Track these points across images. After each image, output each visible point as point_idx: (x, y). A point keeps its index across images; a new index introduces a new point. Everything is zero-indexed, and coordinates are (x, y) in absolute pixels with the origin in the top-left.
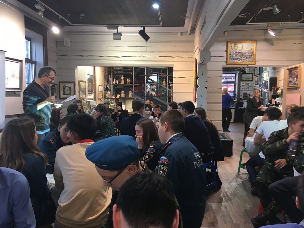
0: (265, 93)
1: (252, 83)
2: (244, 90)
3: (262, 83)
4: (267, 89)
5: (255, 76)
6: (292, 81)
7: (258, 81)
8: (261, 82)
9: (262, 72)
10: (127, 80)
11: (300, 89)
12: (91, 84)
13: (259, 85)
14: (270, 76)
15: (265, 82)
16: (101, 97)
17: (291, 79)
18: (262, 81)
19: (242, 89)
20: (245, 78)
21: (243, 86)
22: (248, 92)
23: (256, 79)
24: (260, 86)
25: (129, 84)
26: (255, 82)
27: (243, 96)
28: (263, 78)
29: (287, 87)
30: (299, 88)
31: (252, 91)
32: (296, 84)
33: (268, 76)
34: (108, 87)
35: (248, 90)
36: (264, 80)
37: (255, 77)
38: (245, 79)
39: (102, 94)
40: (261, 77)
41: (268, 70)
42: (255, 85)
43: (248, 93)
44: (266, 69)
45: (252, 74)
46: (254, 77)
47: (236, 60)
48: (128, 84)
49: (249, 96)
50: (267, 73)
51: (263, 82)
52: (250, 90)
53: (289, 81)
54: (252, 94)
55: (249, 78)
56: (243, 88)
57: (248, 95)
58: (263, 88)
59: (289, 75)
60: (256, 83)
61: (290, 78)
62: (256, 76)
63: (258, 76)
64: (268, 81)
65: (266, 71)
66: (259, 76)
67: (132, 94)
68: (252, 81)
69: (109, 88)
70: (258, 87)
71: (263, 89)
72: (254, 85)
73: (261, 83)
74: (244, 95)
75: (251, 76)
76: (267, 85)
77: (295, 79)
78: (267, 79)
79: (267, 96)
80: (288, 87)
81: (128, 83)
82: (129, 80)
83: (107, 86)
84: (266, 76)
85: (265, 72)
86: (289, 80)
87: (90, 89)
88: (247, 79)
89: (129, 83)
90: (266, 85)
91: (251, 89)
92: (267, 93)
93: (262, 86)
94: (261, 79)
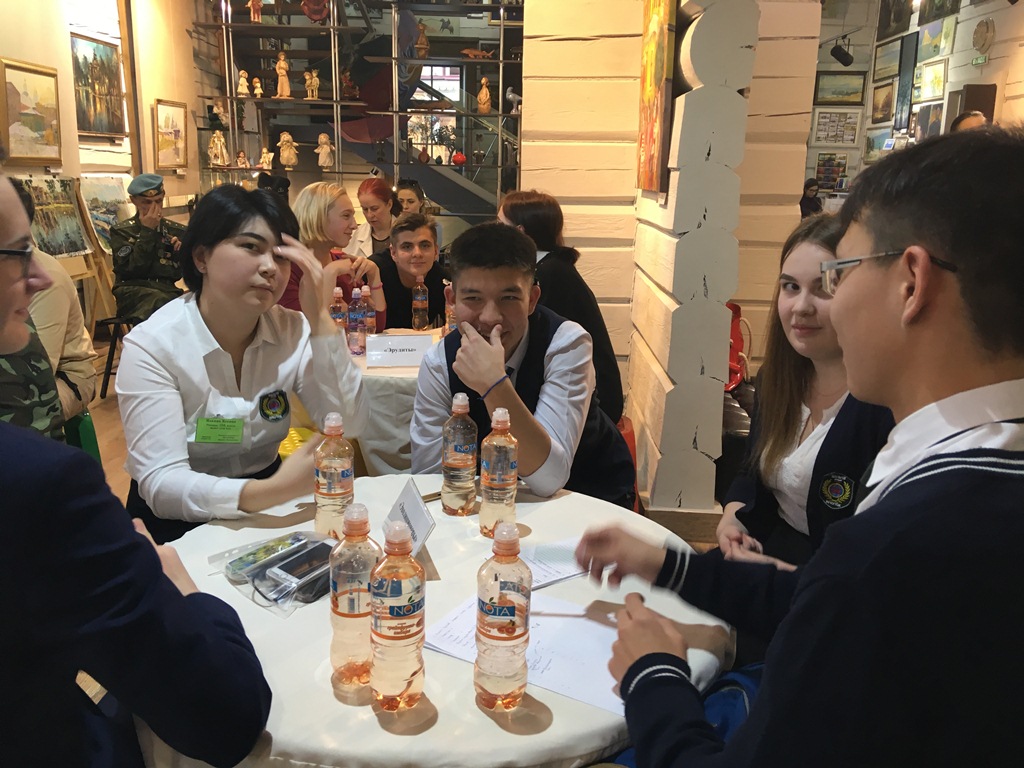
1: (859, 116)
2: (823, 143)
3: (910, 112)
5: (874, 81)
7: (888, 104)
8: (906, 108)
9: (915, 65)
10: (305, 81)
12: (104, 90)
13: (892, 123)
14: (956, 80)
15: (926, 111)
16: (180, 160)
18: (911, 105)
19: (818, 139)
20: (833, 93)
21: (822, 127)
22: (840, 154)
23: (882, 95)
24: (897, 128)
25: (316, 98)
26: (875, 109)
27: (818, 172)
28: (915, 93)
31: (857, 148)
33: (946, 80)
34: (216, 115)
35: (840, 144)
36: (922, 99)
37: (876, 88)
38: (829, 97)
39: (181, 145)
40: (908, 89)
41: (947, 51)
42: (875, 121)
43: (838, 156)
44: (936, 46)
45: (864, 74)
46: (871, 86)
48: (309, 98)
49: (844, 171)
50: (941, 66)
51: (916, 109)
52: (851, 144)
54: (854, 164)
55: (848, 94)
56: (822, 134)
57: (839, 165)
60: (879, 116)
62: (882, 81)
63: (891, 84)
64: (945, 102)
65: (937, 58)
66: (896, 84)
67: (332, 152)
68: (861, 104)
69: (226, 119)
70: (889, 130)
71: (911, 140)
72: (869, 123)
73: (905, 116)
74: (824, 165)
75: (857, 82)
76: (937, 122)
78: (939, 93)
81: (309, 93)
82: (313, 80)
83: (215, 110)
84: (934, 83)
85: (926, 65)
87: (104, 116)
88: (840, 98)
89: (316, 93)
90: (932, 119)
91: (853, 140)
93: (908, 127)
94: (905, 97)
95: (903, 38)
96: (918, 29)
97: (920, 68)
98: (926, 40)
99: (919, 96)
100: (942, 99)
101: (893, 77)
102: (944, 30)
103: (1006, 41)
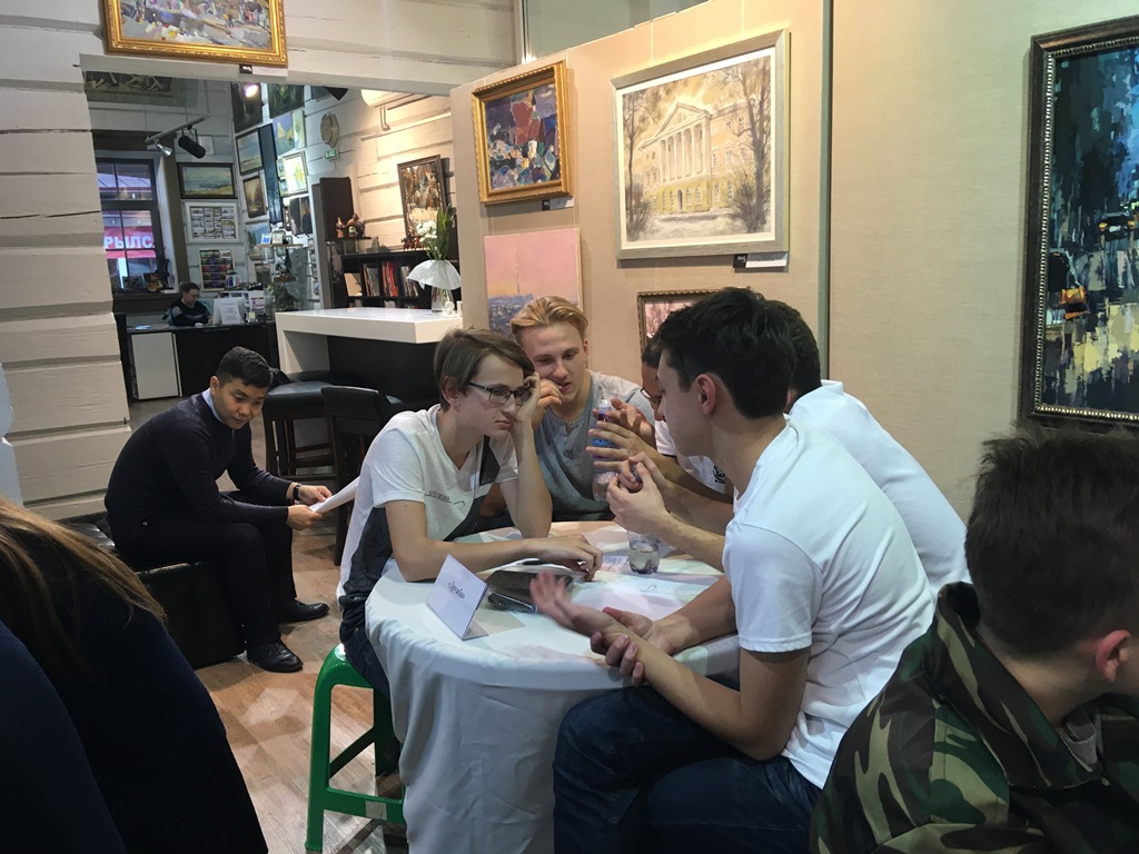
0: (302, 251)
1: (235, 210)
2: (201, 239)
3: (282, 205)
4: (308, 231)
5: (242, 174)
6: (512, 163)
7: (259, 197)
8: (277, 201)
9: (276, 158)
11: (570, 203)
13: (267, 217)
14: (315, 173)
17: (503, 150)
18: (281, 199)
19: (195, 235)
20: (202, 186)
21: (196, 222)
22: (223, 251)
23: (252, 187)
24: (273, 222)
26: (249, 202)
27: (204, 270)
28: (282, 186)
29: (486, 199)
30: (566, 195)
31: (241, 244)
32: (542, 177)
33: (307, 174)
35: (220, 240)
36: (290, 192)
37: (245, 181)
38: (197, 190)
40: (274, 182)
41: (301, 144)
42: (252, 215)
43: (222, 252)
44: (291, 140)
45: (229, 165)
46: (240, 179)
47: (166, 25)
49: (232, 268)
50: (299, 160)
51: (287, 202)
52: (232, 240)
53: (493, 162)
54: (242, 260)
55: (218, 187)
56: (198, 230)
57: (225, 262)
58: (289, 229)
59: (490, 127)
60: (255, 210)
61: (501, 144)
62: (250, 174)
63: (258, 177)
64: (310, 195)
65: (294, 151)
66: (263, 176)
68: (233, 197)
70: (266, 224)
71: (289, 233)
72: (246, 218)
73: (278, 209)
74: (208, 263)
75: (224, 174)
76: (308, 217)
77: (534, 144)
78: (303, 187)
79: (314, 266)
80: (490, 195)
84: (297, 175)
86: (490, 154)
88: (210, 191)
90: (302, 213)
91: (234, 235)
92: (313, 252)
94: (274, 190)
95: (259, 130)
96: (271, 121)
97: (281, 161)
98: (280, 133)
99: (286, 189)
100: (307, 192)
101: (258, 169)
102: (295, 124)
103: (349, 136)
